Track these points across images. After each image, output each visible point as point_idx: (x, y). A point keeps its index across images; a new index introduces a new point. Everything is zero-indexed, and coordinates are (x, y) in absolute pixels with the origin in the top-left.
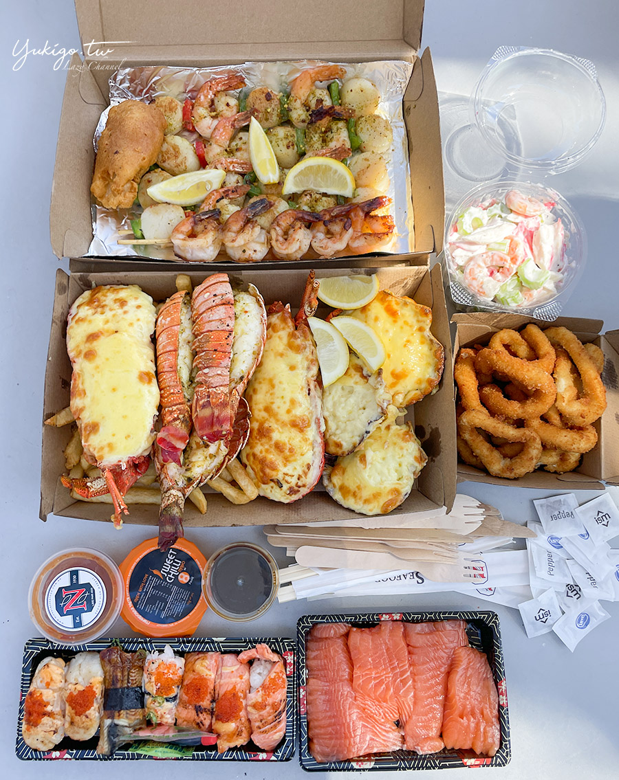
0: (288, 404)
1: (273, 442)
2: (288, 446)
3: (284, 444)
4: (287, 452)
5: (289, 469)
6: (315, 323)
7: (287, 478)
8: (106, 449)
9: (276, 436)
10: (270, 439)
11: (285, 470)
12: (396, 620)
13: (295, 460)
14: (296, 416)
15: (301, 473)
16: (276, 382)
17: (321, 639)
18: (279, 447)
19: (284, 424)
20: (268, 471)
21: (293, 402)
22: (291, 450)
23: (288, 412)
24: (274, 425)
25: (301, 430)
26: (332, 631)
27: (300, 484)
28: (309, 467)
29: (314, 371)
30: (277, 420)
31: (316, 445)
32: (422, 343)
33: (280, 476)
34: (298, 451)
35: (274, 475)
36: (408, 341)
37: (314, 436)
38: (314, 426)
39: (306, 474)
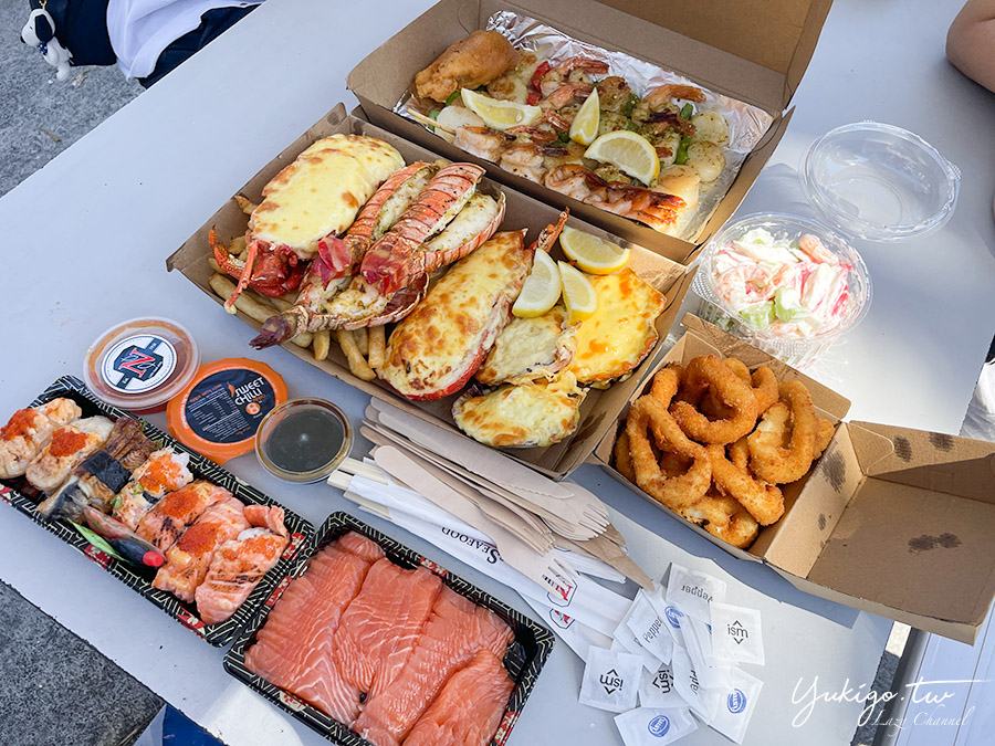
0: (467, 299)
1: (428, 326)
2: (441, 337)
3: (439, 333)
4: (435, 343)
5: (427, 360)
6: (542, 256)
7: (420, 368)
8: (269, 227)
9: (435, 321)
10: (428, 321)
11: (423, 359)
12: (437, 574)
13: (439, 355)
14: (467, 314)
15: (437, 371)
16: (468, 279)
17: (344, 550)
18: (431, 333)
19: (450, 315)
20: (405, 349)
21: (473, 300)
22: (441, 342)
23: (462, 305)
24: (440, 310)
25: (463, 331)
26: (361, 548)
27: (429, 380)
28: (448, 370)
29: (513, 292)
30: (446, 308)
31: (469, 355)
32: (640, 329)
33: (414, 362)
34: (448, 348)
35: (408, 357)
36: (626, 319)
37: (473, 345)
38: (479, 336)
39: (441, 375)
